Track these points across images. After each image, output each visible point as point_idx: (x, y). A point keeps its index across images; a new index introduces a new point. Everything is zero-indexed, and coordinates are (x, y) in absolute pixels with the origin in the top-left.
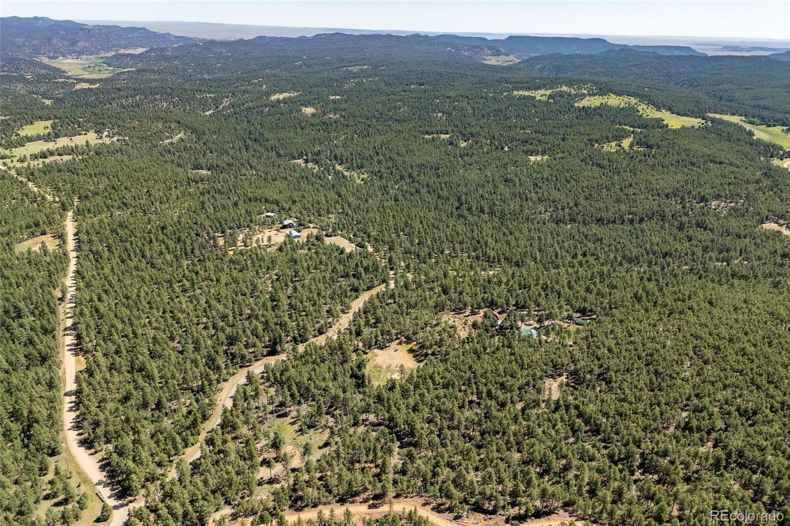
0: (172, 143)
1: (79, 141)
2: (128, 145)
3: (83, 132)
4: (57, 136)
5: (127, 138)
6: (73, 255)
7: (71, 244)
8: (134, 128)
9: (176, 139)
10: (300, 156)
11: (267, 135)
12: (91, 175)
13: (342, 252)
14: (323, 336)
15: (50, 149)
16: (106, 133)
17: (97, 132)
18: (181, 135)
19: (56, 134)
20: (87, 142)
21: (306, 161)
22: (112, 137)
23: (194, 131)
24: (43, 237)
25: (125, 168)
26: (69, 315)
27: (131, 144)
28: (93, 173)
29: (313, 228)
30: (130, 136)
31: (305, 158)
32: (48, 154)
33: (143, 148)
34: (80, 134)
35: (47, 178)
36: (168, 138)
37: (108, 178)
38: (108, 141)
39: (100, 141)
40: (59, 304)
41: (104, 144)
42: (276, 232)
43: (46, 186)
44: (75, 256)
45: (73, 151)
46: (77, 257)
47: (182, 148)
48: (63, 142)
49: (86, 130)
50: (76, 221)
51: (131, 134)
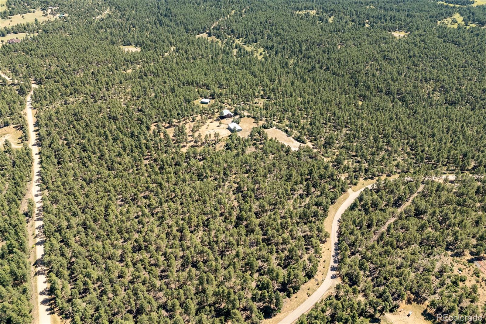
0: (102, 20)
1: (29, 18)
2: (68, 22)
3: (32, 10)
4: (12, 14)
5: (66, 15)
6: (35, 150)
7: (33, 137)
8: (71, 5)
9: (104, 15)
10: (204, 30)
11: (174, 11)
12: (42, 56)
13: (288, 151)
14: (313, 280)
15: (7, 27)
16: (50, 11)
17: (42, 9)
18: (108, 11)
19: (11, 12)
20: (36, 20)
21: (210, 35)
22: (55, 15)
23: (118, 7)
24: (6, 128)
25: (70, 47)
26: (38, 240)
27: (70, 21)
28: (44, 54)
29: (248, 116)
30: (69, 14)
31: (208, 31)
32: (5, 32)
33: (81, 25)
34: (30, 12)
35: (6, 59)
36: (98, 14)
37: (58, 59)
38: (52, 18)
39: (46, 19)
40: (27, 222)
41: (49, 22)
42: (217, 123)
43: (6, 67)
44: (37, 152)
45: (25, 29)
46: (40, 153)
47: (111, 24)
48: (17, 20)
49: (34, 8)
50: (35, 108)
51: (70, 11)
